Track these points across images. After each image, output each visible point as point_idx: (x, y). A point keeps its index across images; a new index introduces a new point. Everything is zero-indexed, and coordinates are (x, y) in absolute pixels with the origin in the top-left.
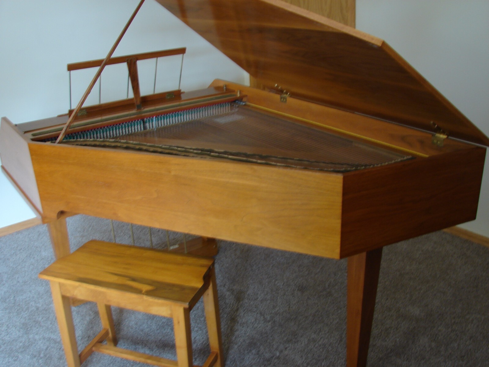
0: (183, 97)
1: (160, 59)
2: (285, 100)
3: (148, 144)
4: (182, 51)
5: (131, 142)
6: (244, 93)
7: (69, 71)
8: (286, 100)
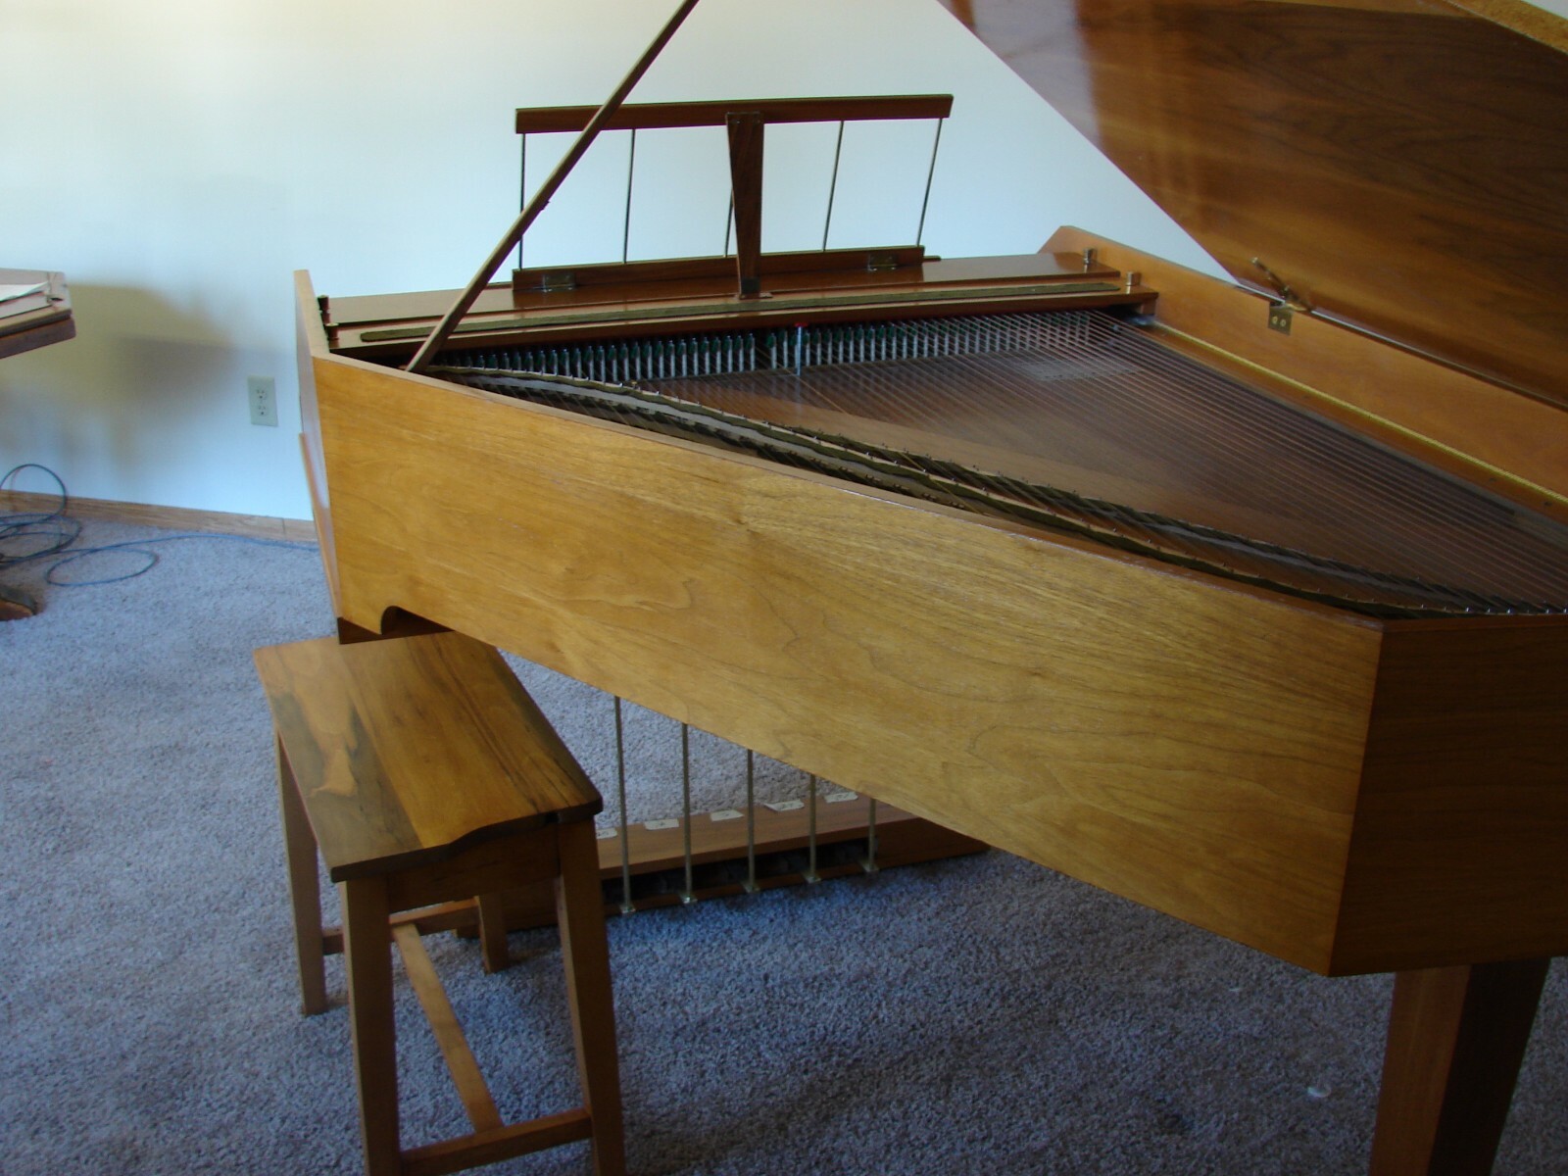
0: (930, 273)
1: (852, 126)
2: (1283, 323)
3: (726, 414)
4: (936, 107)
5: (675, 400)
6: (1151, 285)
7: (520, 136)
8: (1288, 324)
